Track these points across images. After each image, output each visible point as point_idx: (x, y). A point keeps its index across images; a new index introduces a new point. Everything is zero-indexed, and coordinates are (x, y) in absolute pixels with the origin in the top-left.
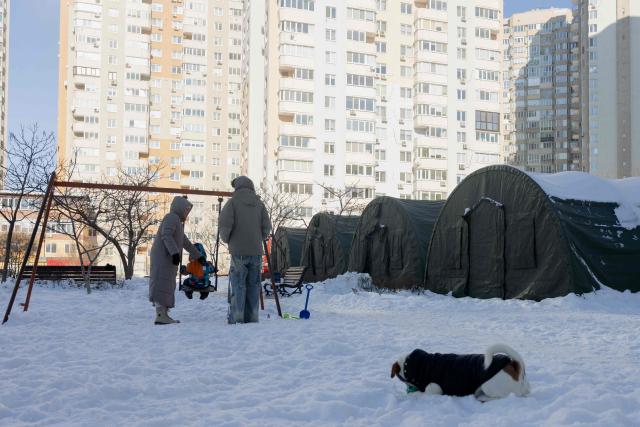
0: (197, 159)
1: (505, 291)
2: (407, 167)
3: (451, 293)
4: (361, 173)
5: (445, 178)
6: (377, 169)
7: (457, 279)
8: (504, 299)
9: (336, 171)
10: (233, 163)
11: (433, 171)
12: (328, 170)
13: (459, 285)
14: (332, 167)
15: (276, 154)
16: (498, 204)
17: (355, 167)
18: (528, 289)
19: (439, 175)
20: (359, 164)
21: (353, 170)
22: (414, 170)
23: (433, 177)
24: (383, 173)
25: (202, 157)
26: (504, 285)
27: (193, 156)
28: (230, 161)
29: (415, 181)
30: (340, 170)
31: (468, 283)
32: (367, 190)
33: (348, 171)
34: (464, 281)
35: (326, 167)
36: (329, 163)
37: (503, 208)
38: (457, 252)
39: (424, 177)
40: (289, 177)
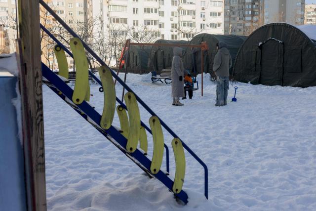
0: (60, 4)
1: (283, 82)
2: (175, 9)
3: (249, 82)
4: (152, 12)
5: (194, 14)
6: (160, 10)
7: (252, 76)
8: (282, 86)
9: (139, 11)
10: (79, 6)
11: (188, 11)
12: (135, 11)
13: (254, 79)
14: (137, 9)
15: (108, 2)
16: (280, 41)
17: (149, 9)
18: (297, 82)
19: (191, 13)
20: (151, 7)
21: (148, 10)
22: (178, 10)
23: (188, 14)
24: (163, 12)
25: (63, 3)
26: (283, 80)
27: (58, 3)
28: (77, 5)
29: (179, 16)
30: (141, 11)
31: (260, 78)
32: (155, 21)
33: (145, 11)
34: (258, 77)
35: (134, 9)
36: (136, 7)
37: (283, 43)
38: (253, 62)
39: (184, 14)
40: (115, 14)
